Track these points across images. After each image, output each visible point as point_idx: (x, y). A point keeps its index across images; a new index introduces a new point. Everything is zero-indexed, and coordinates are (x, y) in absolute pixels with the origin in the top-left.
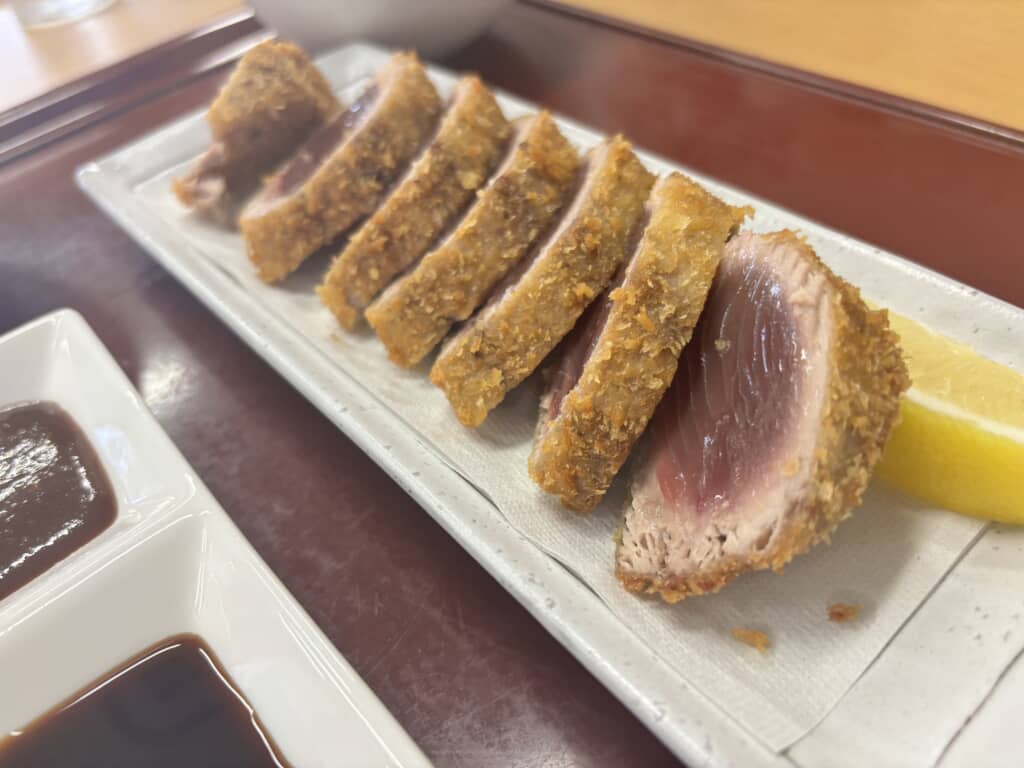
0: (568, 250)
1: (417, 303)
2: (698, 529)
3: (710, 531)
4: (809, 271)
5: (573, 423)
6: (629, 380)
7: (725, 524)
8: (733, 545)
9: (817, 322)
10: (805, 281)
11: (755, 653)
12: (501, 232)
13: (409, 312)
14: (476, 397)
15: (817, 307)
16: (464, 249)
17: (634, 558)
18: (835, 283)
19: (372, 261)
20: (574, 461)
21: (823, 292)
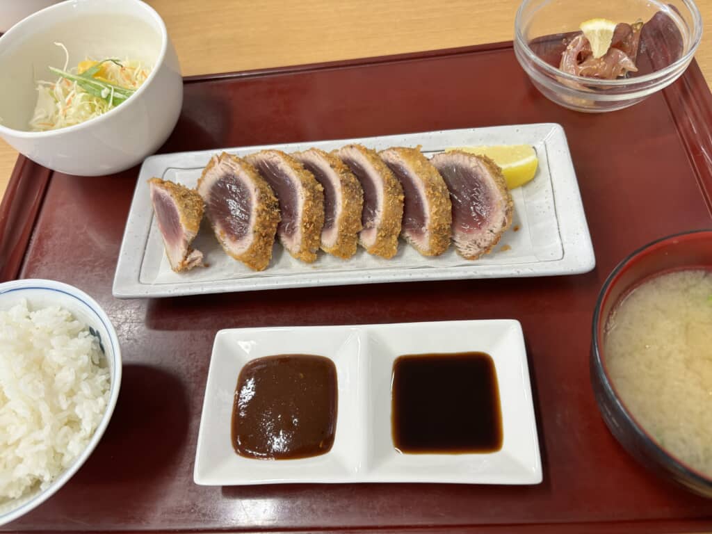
0: (389, 190)
1: (346, 235)
2: (483, 233)
3: (487, 231)
4: (469, 158)
5: (434, 233)
6: (443, 212)
7: (490, 227)
8: (495, 230)
9: (481, 168)
10: (470, 161)
11: (508, 251)
12: (353, 198)
13: (346, 240)
14: (392, 247)
15: (478, 166)
16: (348, 210)
17: (470, 252)
18: (479, 157)
19: (313, 235)
20: (440, 242)
21: (477, 161)
